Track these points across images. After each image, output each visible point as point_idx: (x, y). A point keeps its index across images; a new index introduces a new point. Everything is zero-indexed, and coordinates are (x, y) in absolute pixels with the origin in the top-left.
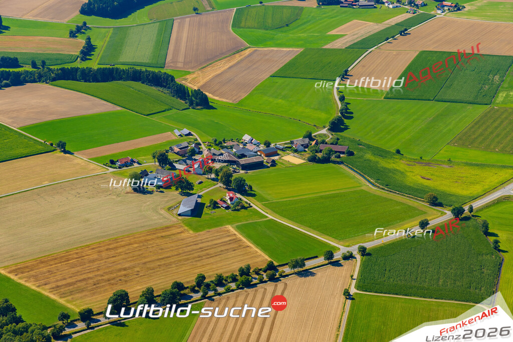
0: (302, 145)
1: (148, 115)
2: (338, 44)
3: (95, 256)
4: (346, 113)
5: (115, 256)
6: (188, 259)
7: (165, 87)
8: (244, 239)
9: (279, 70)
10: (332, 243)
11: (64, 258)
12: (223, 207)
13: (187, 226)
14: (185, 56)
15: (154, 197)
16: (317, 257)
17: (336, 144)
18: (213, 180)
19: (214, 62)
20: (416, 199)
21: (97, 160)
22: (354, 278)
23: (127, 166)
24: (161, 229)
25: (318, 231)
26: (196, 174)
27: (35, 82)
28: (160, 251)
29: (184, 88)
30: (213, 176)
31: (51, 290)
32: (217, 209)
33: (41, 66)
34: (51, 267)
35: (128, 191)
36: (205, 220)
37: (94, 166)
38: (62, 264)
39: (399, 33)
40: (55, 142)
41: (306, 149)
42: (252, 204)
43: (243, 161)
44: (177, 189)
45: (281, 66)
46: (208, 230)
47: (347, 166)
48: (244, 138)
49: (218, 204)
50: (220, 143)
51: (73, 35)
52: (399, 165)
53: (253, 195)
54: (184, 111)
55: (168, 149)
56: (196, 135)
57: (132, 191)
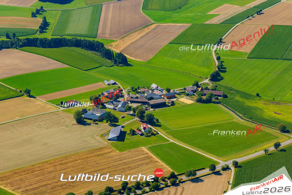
0: (192, 91)
1: (86, 71)
2: (215, 21)
3: (52, 169)
4: (222, 68)
5: (66, 169)
6: (116, 171)
7: (97, 51)
8: (154, 157)
9: (175, 39)
10: (215, 159)
11: (30, 170)
12: (139, 134)
13: (115, 147)
14: (110, 30)
15: (92, 128)
16: (204, 169)
17: (215, 90)
18: (132, 115)
19: (130, 34)
20: (271, 128)
21: (52, 102)
22: (230, 183)
24: (97, 150)
25: (205, 150)
26: (120, 111)
27: (8, 48)
28: (97, 165)
29: (110, 51)
30: (132, 112)
31: (22, 193)
32: (135, 136)
33: (13, 37)
34: (22, 176)
35: (74, 123)
36: (127, 143)
37: (50, 106)
38: (30, 174)
39: (256, 13)
40: (23, 89)
41: (195, 94)
42: (158, 132)
43: (152, 102)
44: (107, 122)
45: (176, 36)
46: (129, 150)
47: (223, 105)
48: (152, 86)
49: (135, 132)
50: (136, 89)
51: (34, 15)
52: (259, 104)
53: (160, 126)
54: (111, 68)
55: (101, 94)
56: (119, 85)
57: (77, 123)
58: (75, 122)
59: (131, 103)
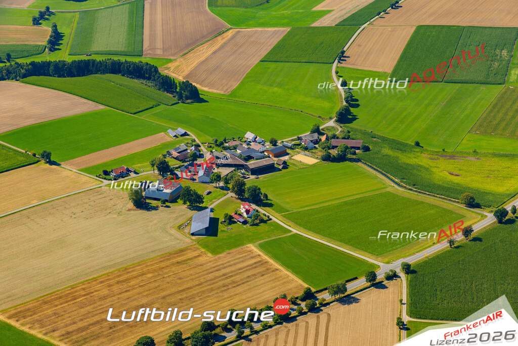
0: (311, 141)
1: (135, 114)
2: (326, 21)
3: (105, 292)
4: (352, 101)
5: (129, 291)
6: (212, 290)
7: (149, 79)
8: (271, 261)
9: (268, 54)
10: (370, 259)
11: (69, 296)
12: (240, 222)
13: (204, 248)
14: (163, 42)
15: (161, 214)
16: (356, 278)
17: (348, 139)
18: (222, 188)
19: (195, 48)
20: (450, 200)
21: (88, 170)
22: (403, 302)
23: (123, 177)
24: (175, 254)
25: (351, 245)
26: (202, 182)
27: (3, 80)
28: (179, 281)
29: (170, 79)
30: (222, 184)
31: (61, 338)
32: (233, 225)
33: (7, 59)
34: (57, 308)
35: (130, 208)
36: (223, 239)
37: (86, 178)
38: (69, 303)
39: (390, 6)
40: (39, 151)
41: (317, 146)
42: (271, 217)
43: (252, 164)
44: (185, 203)
45: (270, 48)
46: (228, 251)
47: (365, 163)
48: (246, 136)
49: (233, 218)
50: (222, 143)
51: (36, 22)
52: (420, 159)
53: (270, 205)
54: (174, 107)
55: (165, 153)
56: (193, 136)
57: (135, 208)
58: (131, 205)
59: (218, 168)
